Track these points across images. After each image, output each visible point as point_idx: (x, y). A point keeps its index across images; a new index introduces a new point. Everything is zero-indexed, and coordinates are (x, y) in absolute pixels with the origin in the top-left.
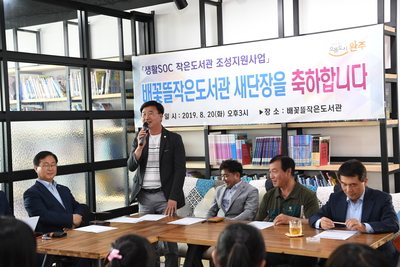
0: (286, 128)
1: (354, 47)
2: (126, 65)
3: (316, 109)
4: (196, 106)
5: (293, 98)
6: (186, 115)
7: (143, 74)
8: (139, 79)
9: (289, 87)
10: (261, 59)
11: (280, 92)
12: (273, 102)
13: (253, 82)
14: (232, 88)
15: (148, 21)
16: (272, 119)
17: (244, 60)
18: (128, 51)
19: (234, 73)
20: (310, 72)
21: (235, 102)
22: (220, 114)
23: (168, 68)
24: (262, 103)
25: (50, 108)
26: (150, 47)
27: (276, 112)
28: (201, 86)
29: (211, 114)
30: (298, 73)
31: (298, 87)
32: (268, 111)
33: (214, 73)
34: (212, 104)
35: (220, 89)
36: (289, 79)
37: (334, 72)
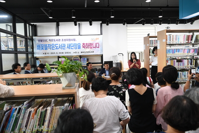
0: (80, 57)
1: (96, 39)
2: (32, 40)
3: (88, 52)
4: (55, 51)
5: (82, 49)
6: (52, 53)
7: (37, 42)
8: (36, 43)
9: (81, 47)
10: (74, 40)
11: (79, 48)
12: (77, 50)
13: (72, 45)
14: (66, 46)
16: (77, 54)
17: (70, 40)
19: (67, 43)
20: (87, 44)
21: (67, 50)
22: (63, 53)
23: (46, 41)
24: (75, 50)
27: (78, 53)
28: (57, 46)
29: (60, 53)
30: (84, 44)
31: (84, 47)
32: (76, 52)
33: (61, 43)
34: (60, 50)
35: (63, 47)
36: (81, 45)
37: (92, 44)
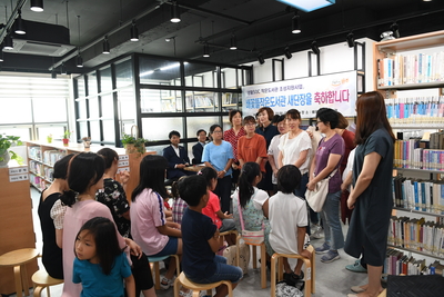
0: (311, 120)
1: (343, 81)
2: (239, 91)
7: (246, 95)
8: (245, 97)
9: (313, 101)
10: (301, 87)
11: (309, 103)
12: (306, 108)
13: (296, 98)
14: (287, 101)
15: (250, 70)
16: (305, 116)
17: (292, 88)
18: (240, 84)
19: (288, 93)
20: (323, 93)
23: (258, 92)
25: (207, 111)
26: (251, 82)
27: (307, 113)
28: (273, 99)
30: (317, 94)
31: (317, 101)
32: (303, 112)
33: (278, 94)
35: (281, 101)
36: (313, 97)
37: (334, 94)
